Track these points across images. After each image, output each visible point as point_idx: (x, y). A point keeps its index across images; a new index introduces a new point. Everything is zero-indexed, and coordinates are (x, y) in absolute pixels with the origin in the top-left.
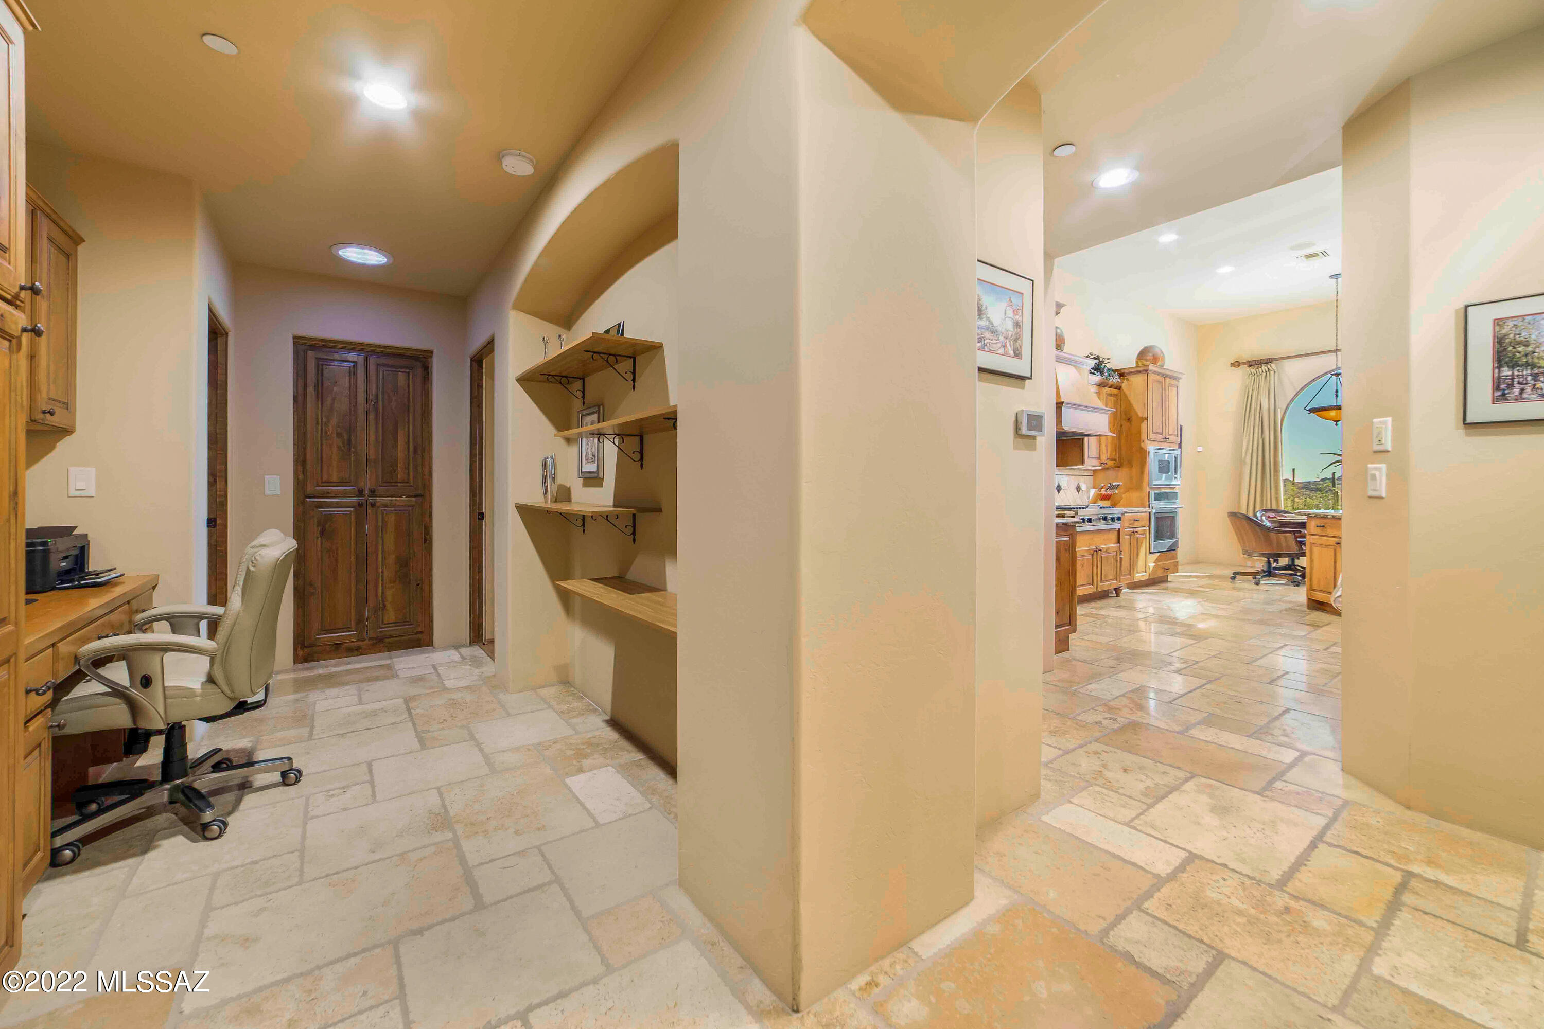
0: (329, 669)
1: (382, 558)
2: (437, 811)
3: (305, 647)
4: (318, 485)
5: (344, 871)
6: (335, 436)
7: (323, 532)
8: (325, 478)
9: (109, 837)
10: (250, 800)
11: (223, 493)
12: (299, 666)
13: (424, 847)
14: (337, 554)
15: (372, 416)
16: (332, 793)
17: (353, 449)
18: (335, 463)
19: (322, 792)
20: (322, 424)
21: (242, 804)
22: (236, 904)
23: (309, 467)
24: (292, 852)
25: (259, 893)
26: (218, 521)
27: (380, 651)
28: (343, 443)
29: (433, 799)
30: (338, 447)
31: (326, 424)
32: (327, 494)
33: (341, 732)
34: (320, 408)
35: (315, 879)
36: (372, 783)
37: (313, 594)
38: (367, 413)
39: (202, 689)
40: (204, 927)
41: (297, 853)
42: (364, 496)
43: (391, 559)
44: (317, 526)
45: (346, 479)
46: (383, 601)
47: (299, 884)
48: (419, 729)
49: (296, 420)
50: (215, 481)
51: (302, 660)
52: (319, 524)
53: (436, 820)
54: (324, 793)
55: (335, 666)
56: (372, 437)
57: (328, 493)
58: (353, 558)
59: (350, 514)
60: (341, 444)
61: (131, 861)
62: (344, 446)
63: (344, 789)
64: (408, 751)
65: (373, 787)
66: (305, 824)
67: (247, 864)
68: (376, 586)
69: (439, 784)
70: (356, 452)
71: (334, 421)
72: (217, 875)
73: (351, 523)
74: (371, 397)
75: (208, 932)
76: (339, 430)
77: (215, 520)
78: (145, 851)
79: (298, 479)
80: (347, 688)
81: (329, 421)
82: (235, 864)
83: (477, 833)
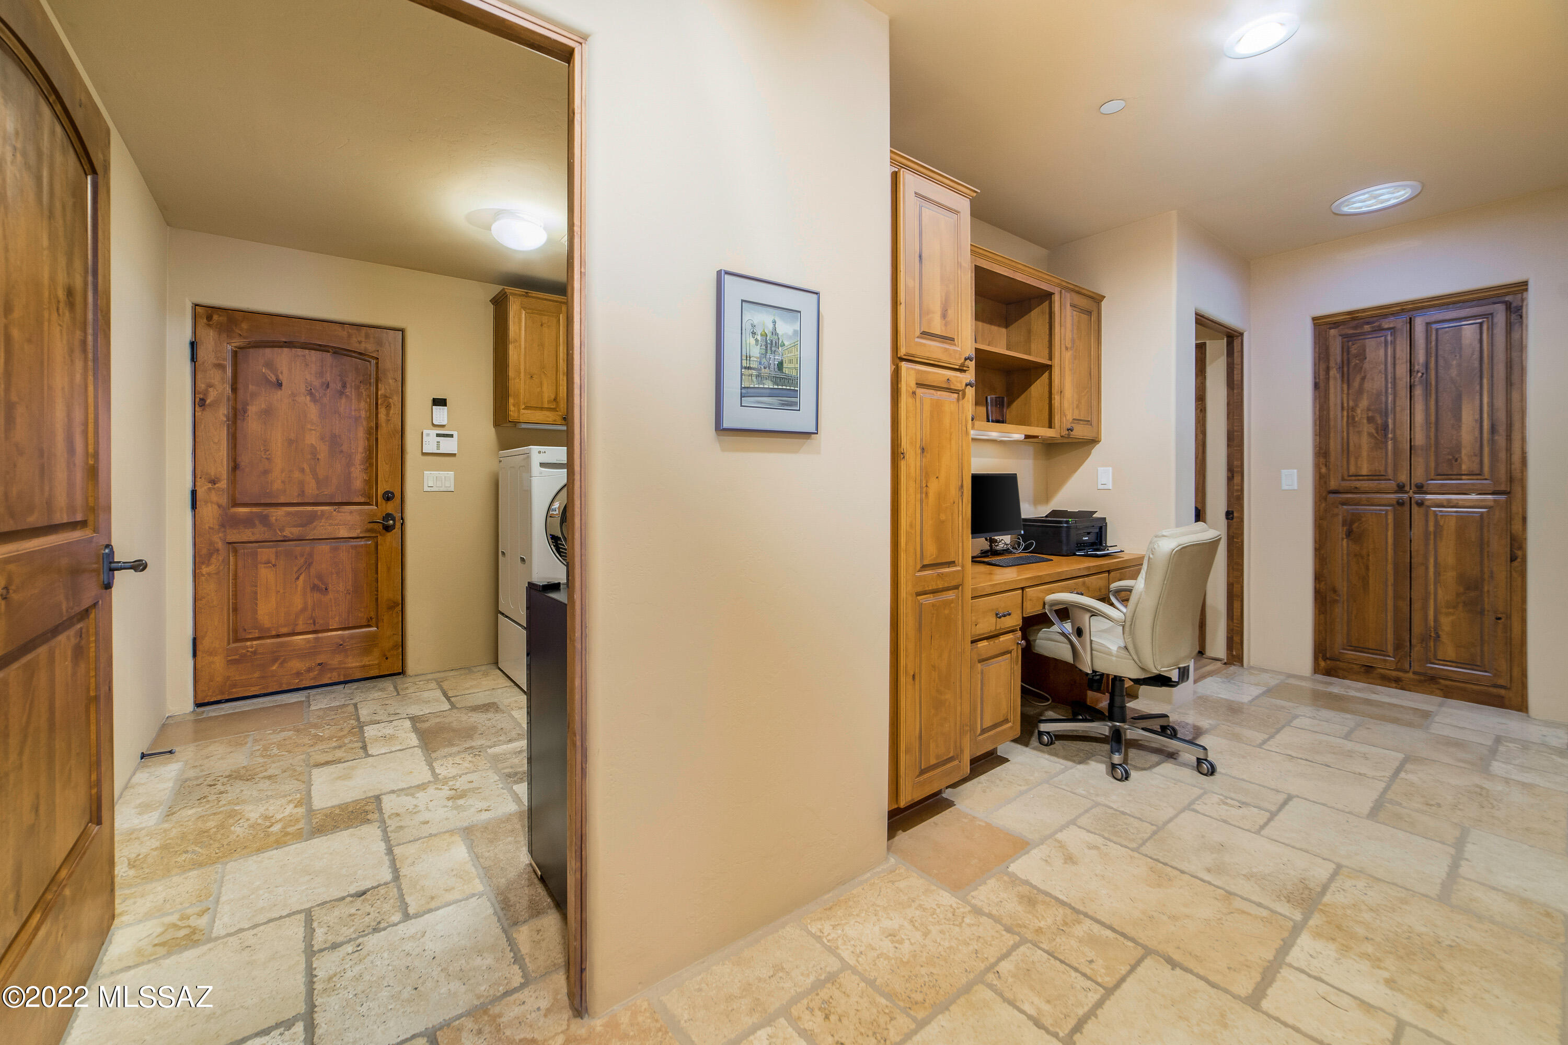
0: (1348, 690)
1: (1435, 573)
2: (1312, 885)
3: (1327, 659)
4: (1343, 479)
5: (1171, 867)
6: (1365, 421)
7: (1350, 533)
8: (1352, 470)
9: (1075, 742)
10: (1167, 768)
11: (1239, 487)
12: (1320, 677)
13: (1259, 905)
14: (1368, 560)
15: (1418, 392)
16: (1229, 801)
17: (1390, 436)
18: (1364, 454)
19: (1222, 795)
20: (1348, 410)
21: (1158, 767)
22: (1089, 831)
23: (1332, 459)
24: (1152, 825)
25: (1106, 835)
26: (1235, 514)
27: (1431, 693)
28: (1377, 429)
29: (1322, 872)
30: (1370, 435)
31: (1353, 409)
32: (1356, 491)
33: (1294, 754)
34: (1346, 392)
35: (1146, 856)
36: (1273, 816)
37: (1336, 601)
38: (1411, 387)
39: (1117, 651)
40: (1061, 831)
41: (1154, 828)
42: (1407, 492)
43: (1450, 576)
44: (1343, 526)
45: (1380, 471)
46: (1436, 629)
47: (1133, 850)
48: (1390, 795)
49: (1318, 408)
50: (1233, 477)
51: (1324, 672)
52: (1344, 523)
53: (1301, 891)
54: (1221, 797)
55: (1359, 690)
56: (1419, 417)
57: (1356, 488)
58: (1390, 568)
59: (1386, 515)
60: (1374, 431)
61: (1069, 764)
62: (1377, 433)
63: (1243, 804)
64: (1347, 810)
65: (1270, 820)
66: (1182, 811)
67: (1119, 811)
68: (1425, 608)
69: (1345, 862)
70: (1394, 439)
71: (1364, 403)
72: (1097, 804)
73: (1387, 524)
74: (1417, 368)
75: (1059, 836)
76: (1370, 414)
77: (1233, 513)
78: (1080, 763)
79: (1320, 473)
80: (1349, 716)
81: (1357, 406)
82: (1112, 805)
83: (1333, 939)
